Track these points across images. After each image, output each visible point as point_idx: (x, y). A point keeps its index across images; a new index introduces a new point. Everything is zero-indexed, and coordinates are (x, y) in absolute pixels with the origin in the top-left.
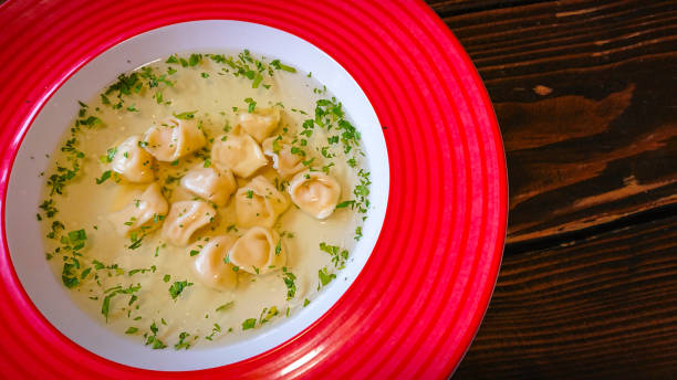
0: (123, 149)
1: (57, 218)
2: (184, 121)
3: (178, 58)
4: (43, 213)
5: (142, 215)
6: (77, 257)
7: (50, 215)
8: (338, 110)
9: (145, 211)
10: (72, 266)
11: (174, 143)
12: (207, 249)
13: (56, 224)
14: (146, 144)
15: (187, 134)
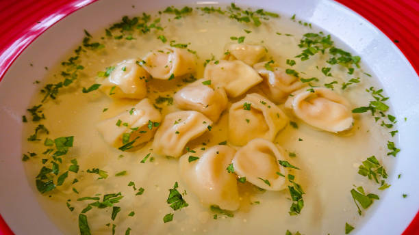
0: (121, 65)
1: (42, 122)
2: (179, 49)
3: (173, 9)
4: (29, 116)
5: (136, 121)
6: (58, 162)
7: (36, 119)
8: (327, 40)
9: (140, 117)
10: (51, 171)
11: (168, 64)
12: (206, 157)
13: (41, 127)
14: (144, 62)
15: (181, 58)
